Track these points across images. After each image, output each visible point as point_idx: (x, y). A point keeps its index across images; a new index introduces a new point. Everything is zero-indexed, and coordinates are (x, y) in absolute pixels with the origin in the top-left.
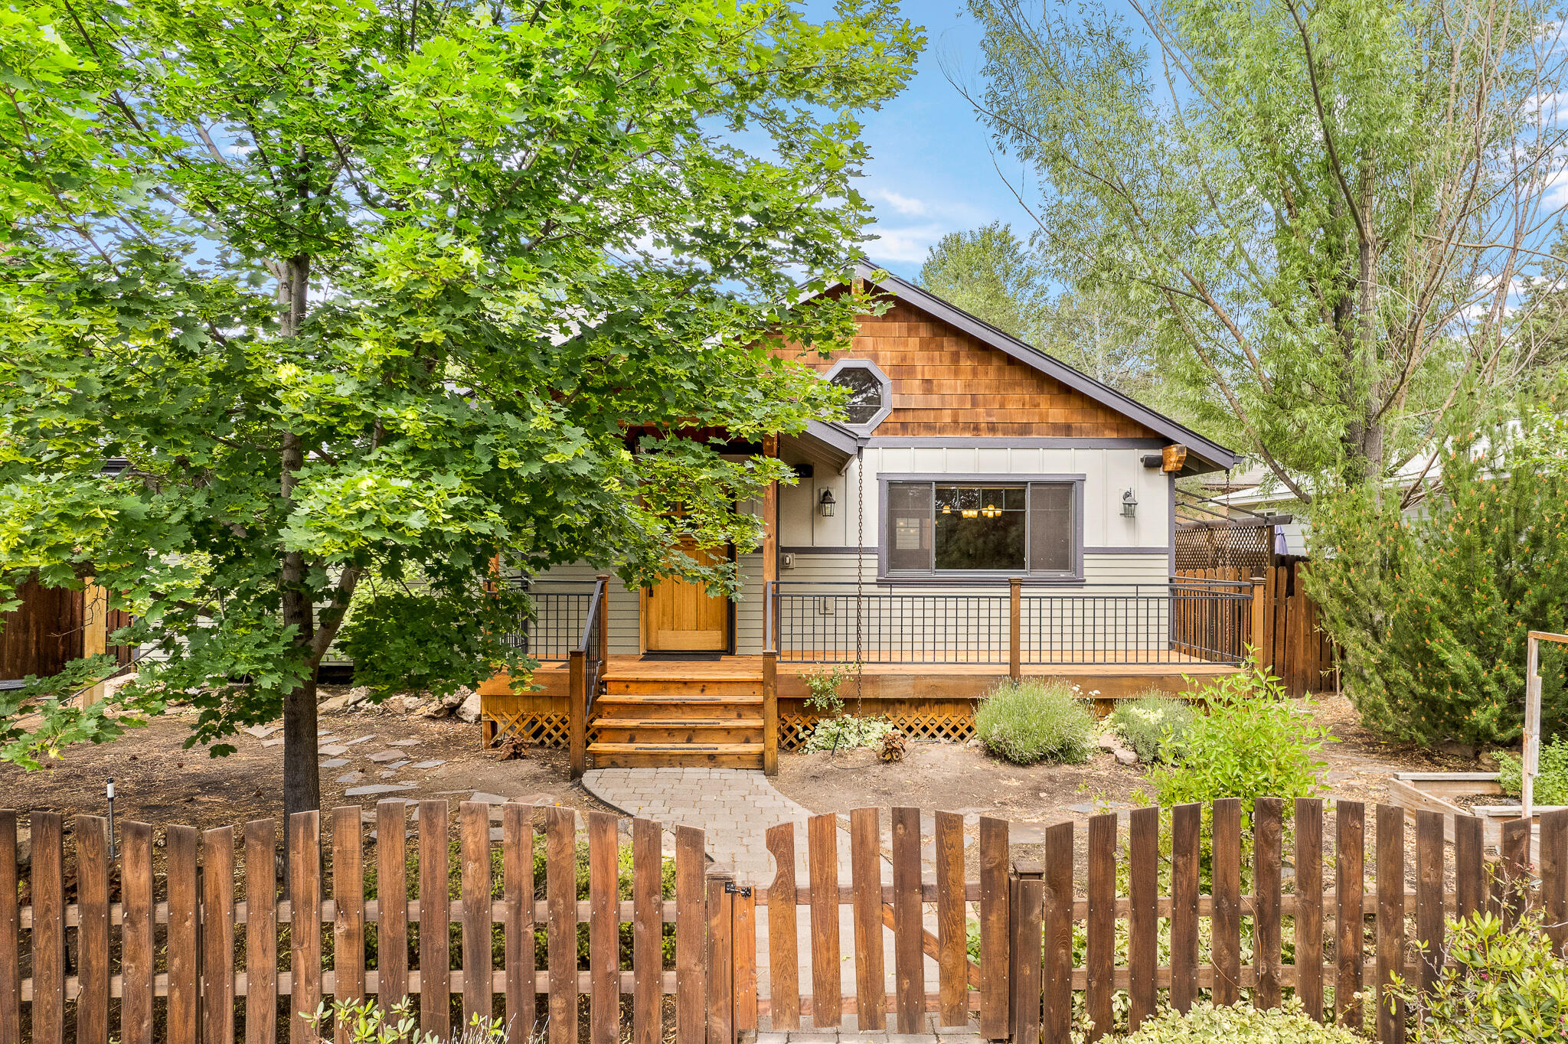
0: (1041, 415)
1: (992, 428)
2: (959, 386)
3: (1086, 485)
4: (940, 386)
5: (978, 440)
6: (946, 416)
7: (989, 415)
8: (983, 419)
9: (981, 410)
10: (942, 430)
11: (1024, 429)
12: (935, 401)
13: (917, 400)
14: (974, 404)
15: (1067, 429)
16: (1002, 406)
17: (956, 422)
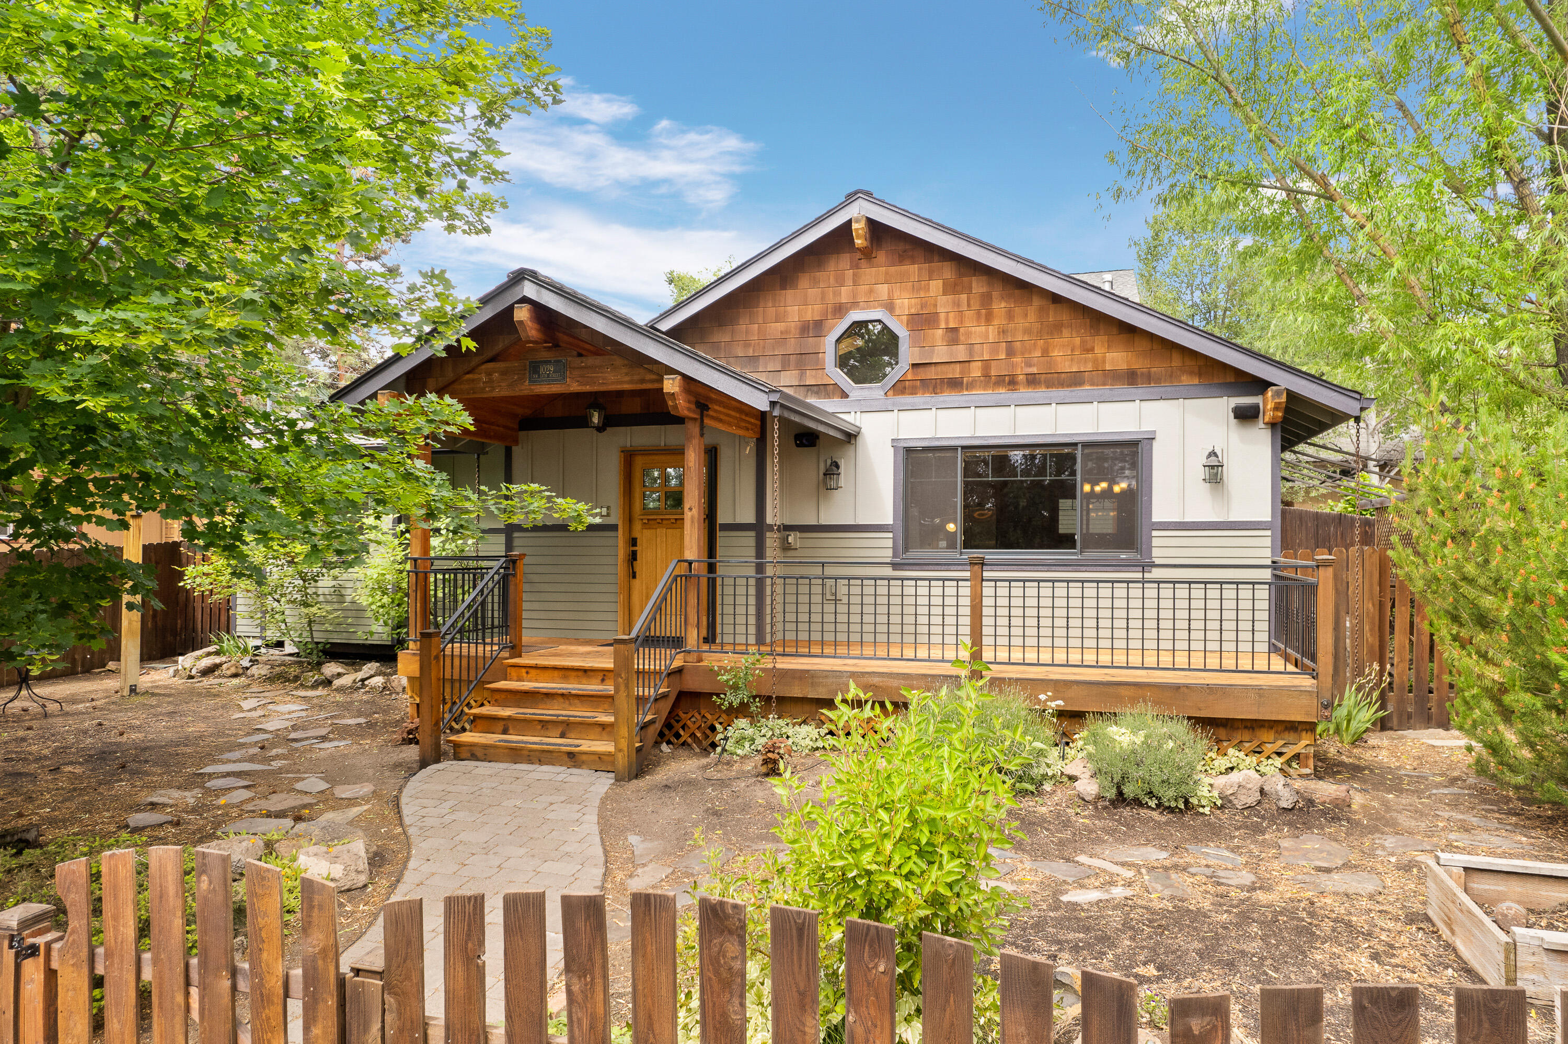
0: (1095, 361)
1: (1032, 381)
2: (992, 333)
3: (1155, 444)
4: (968, 334)
5: (1015, 395)
6: (976, 371)
7: (1029, 365)
8: (1021, 371)
9: (1018, 360)
10: (971, 386)
11: (1075, 380)
12: (960, 353)
13: (941, 353)
14: (1010, 353)
15: (1131, 378)
16: (1045, 352)
17: (987, 376)
